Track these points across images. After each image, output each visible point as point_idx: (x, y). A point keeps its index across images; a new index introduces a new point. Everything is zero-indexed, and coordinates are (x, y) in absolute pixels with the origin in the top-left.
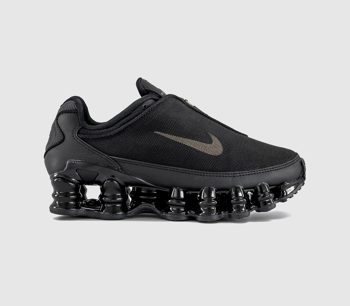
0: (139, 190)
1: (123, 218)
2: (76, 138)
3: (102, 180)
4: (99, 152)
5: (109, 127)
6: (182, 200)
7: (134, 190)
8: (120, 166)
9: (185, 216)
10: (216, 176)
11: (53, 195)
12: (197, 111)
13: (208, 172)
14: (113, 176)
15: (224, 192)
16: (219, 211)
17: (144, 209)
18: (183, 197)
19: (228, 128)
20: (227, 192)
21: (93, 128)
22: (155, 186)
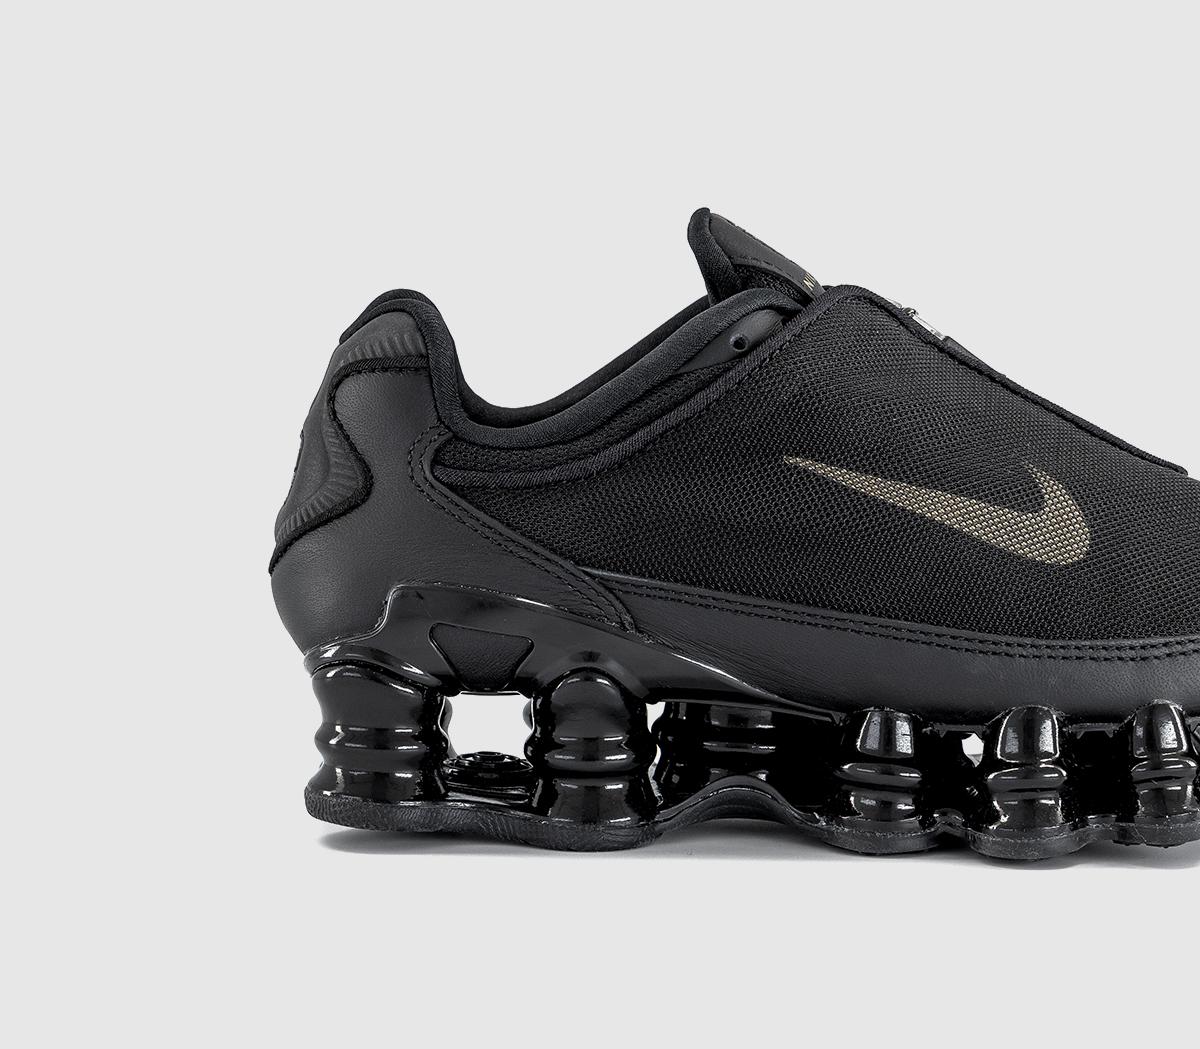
0: (698, 713)
1: (637, 841)
2: (426, 487)
3: (545, 676)
4: (535, 547)
5: (577, 438)
6: (906, 762)
7: (677, 712)
8: (628, 611)
9: (920, 836)
10: (1064, 658)
11: (322, 739)
12: (962, 362)
13: (1028, 641)
14: (591, 657)
15: (1099, 727)
16: (1076, 813)
17: (730, 802)
18: (910, 752)
19: (1102, 439)
20: (1110, 729)
21: (501, 442)
22: (783, 700)
